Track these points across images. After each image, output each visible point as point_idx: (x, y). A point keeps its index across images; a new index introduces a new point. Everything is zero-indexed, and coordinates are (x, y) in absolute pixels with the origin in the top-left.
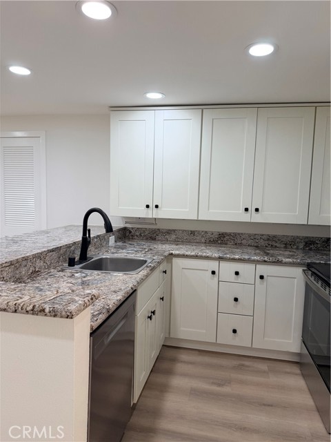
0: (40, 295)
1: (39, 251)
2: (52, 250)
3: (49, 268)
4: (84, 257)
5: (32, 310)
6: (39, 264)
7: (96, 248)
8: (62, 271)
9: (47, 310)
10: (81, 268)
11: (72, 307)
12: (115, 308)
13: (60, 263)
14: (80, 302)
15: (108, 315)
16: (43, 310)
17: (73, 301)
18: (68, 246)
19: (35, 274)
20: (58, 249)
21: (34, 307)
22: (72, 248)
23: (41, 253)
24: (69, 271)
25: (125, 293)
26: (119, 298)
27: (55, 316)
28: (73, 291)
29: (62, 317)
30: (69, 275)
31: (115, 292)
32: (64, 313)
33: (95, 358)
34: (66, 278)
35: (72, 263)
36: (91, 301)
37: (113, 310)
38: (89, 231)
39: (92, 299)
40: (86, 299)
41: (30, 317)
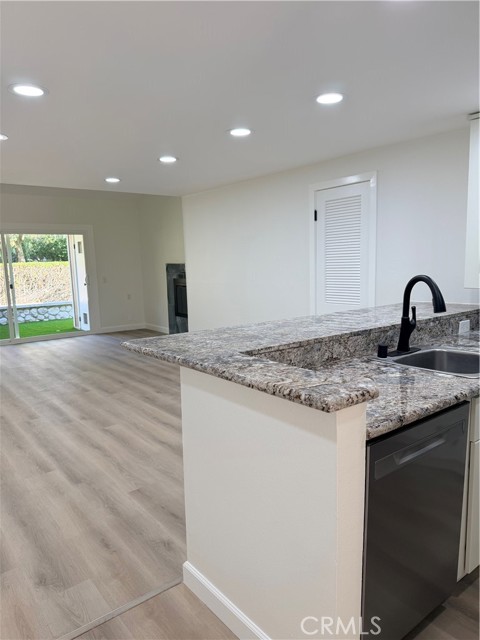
0: (305, 381)
1: (339, 333)
2: (358, 334)
3: (352, 355)
4: (404, 346)
5: (289, 395)
6: (338, 349)
7: (433, 337)
8: (367, 362)
9: (303, 397)
10: (396, 361)
11: (330, 399)
12: (415, 418)
13: (370, 352)
14: (343, 395)
15: (399, 425)
16: (299, 397)
17: (336, 392)
18: (383, 330)
19: (332, 361)
20: (367, 333)
21: (290, 391)
22: (390, 333)
23: (341, 336)
24: (377, 362)
25: (440, 402)
26: (426, 406)
27: (311, 405)
28: (344, 382)
29: (317, 408)
30: (374, 367)
31: (425, 398)
32: (319, 404)
33: (377, 477)
34: (367, 371)
35: (383, 352)
36: (360, 397)
37: (411, 420)
38: (414, 309)
39: (363, 395)
40: (353, 394)
41: (286, 401)
